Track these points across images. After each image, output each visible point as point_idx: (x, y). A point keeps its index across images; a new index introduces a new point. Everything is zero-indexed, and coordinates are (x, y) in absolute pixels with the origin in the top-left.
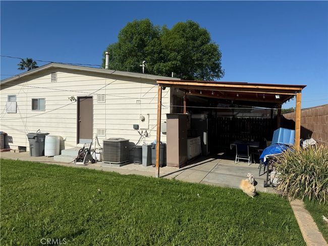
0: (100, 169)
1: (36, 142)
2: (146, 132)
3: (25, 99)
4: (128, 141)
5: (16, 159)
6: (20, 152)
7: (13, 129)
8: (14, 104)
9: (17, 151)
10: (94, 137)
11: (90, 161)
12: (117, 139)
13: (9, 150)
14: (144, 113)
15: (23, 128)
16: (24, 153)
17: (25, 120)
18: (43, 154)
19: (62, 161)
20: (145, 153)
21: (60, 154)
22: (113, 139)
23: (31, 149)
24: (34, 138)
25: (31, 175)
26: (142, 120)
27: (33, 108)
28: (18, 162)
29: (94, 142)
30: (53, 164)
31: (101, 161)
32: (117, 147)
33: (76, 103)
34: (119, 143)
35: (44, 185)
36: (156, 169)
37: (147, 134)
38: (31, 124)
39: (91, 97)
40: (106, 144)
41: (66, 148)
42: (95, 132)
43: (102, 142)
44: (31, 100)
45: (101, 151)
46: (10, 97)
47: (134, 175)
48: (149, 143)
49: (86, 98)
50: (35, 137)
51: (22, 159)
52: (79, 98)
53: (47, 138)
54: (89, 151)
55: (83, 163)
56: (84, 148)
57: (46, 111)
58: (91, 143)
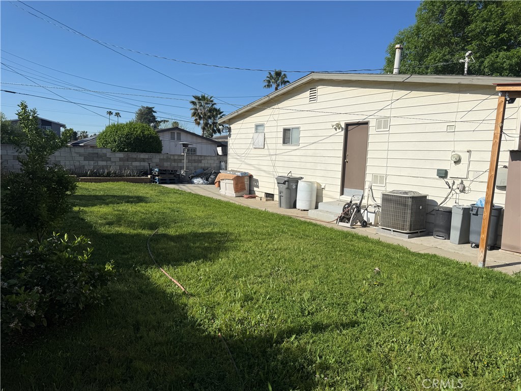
0: (376, 238)
1: (287, 188)
2: (462, 183)
3: (274, 129)
4: (425, 197)
5: (264, 210)
6: (267, 200)
7: (260, 170)
8: (261, 136)
9: (264, 199)
10: (367, 186)
11: (359, 224)
12: (406, 193)
13: (255, 197)
14: (461, 149)
15: (271, 169)
16: (272, 202)
17: (274, 157)
18: (295, 207)
19: (319, 218)
20: (456, 221)
21: (317, 207)
22: (398, 192)
23: (280, 197)
24: (284, 183)
25: (282, 232)
26: (455, 162)
27: (284, 142)
28: (266, 213)
29: (366, 194)
30: (308, 220)
31: (376, 225)
32: (405, 205)
33: (343, 133)
34: (410, 200)
35: (299, 248)
36: (480, 252)
37: (464, 188)
38: (281, 164)
39: (367, 123)
40: (386, 198)
41: (325, 200)
42: (368, 178)
43: (380, 196)
44: (282, 130)
45: (377, 210)
46: (257, 126)
47: (435, 256)
48: (467, 204)
49: (358, 124)
50: (286, 181)
51: (270, 210)
52: (347, 125)
53: (300, 184)
54: (359, 207)
55: (348, 225)
56: (351, 202)
57: (301, 145)
58: (363, 195)
